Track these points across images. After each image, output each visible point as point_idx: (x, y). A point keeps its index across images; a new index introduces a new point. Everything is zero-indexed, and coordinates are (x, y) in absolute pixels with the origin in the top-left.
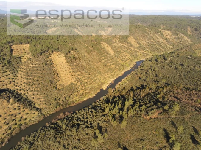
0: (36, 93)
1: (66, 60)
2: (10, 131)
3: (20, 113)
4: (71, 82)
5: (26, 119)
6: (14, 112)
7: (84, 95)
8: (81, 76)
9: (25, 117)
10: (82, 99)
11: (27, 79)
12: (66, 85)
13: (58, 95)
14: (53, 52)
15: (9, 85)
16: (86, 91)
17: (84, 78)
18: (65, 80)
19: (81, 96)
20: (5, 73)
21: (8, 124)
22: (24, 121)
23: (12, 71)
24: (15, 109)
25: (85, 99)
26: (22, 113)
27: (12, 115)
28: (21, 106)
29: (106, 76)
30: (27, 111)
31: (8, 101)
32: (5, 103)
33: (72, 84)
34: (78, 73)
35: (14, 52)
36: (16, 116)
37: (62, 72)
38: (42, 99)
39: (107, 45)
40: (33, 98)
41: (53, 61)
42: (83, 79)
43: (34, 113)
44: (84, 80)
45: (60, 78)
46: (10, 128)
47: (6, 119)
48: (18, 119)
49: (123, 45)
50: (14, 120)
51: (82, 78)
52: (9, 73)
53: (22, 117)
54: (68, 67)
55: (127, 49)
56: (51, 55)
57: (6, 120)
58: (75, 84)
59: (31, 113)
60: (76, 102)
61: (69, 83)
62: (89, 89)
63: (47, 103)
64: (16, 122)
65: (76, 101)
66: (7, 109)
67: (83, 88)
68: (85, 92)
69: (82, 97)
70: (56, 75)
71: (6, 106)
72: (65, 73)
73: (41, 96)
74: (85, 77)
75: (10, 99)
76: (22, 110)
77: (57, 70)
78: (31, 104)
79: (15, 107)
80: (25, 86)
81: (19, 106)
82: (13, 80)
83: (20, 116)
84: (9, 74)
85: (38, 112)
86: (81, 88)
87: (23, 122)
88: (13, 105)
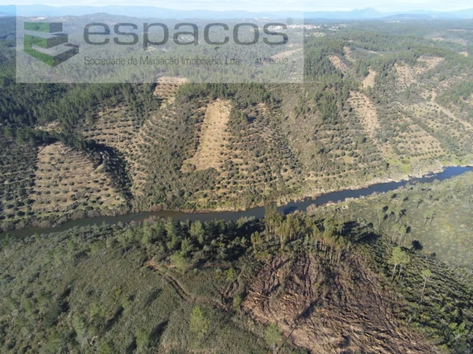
0: (143, 166)
1: (228, 120)
2: (71, 211)
3: (99, 191)
4: (213, 167)
5: (101, 203)
6: (92, 185)
7: (223, 201)
8: (241, 161)
9: (103, 199)
10: (213, 207)
11: (145, 140)
12: (199, 169)
13: (174, 182)
14: (215, 99)
15: (119, 144)
16: (232, 194)
17: (244, 166)
18: (205, 158)
19: (214, 199)
20: (125, 123)
21: (75, 199)
22: (98, 206)
23: (136, 122)
24: (97, 182)
25: (218, 209)
26: (103, 192)
27: (88, 188)
28: (108, 180)
29: (310, 178)
30: (111, 191)
31: (95, 167)
32: (89, 168)
33: (212, 170)
34: (238, 152)
35: (157, 89)
36: (92, 192)
37: (208, 143)
38: (144, 181)
39: (368, 102)
40: (135, 175)
41: (206, 116)
42: (240, 167)
43: (118, 199)
44: (243, 170)
45: (197, 153)
46: (75, 207)
47: (76, 191)
48: (92, 199)
49: (441, 113)
50: (87, 197)
51: (241, 165)
52: (130, 123)
53: (98, 198)
54: (224, 133)
55: (448, 126)
56: (208, 105)
57: (75, 193)
58: (217, 172)
59: (115, 196)
60: (197, 207)
61: (207, 168)
62: (241, 192)
63: (147, 190)
64: (88, 202)
65: (199, 206)
66: (86, 177)
67: (229, 186)
68: (228, 195)
69: (216, 203)
70: (194, 144)
71: (88, 172)
72: (211, 145)
73: (145, 175)
74: (247, 164)
75: (100, 164)
76: (105, 186)
77: (202, 137)
78: (125, 183)
79: (99, 179)
80: (137, 151)
81: (104, 180)
82: (130, 137)
83: (98, 195)
84: (130, 126)
85: (124, 200)
86: (226, 184)
87: (96, 205)
88: (99, 174)
